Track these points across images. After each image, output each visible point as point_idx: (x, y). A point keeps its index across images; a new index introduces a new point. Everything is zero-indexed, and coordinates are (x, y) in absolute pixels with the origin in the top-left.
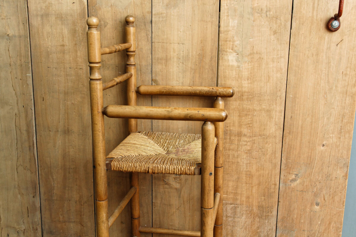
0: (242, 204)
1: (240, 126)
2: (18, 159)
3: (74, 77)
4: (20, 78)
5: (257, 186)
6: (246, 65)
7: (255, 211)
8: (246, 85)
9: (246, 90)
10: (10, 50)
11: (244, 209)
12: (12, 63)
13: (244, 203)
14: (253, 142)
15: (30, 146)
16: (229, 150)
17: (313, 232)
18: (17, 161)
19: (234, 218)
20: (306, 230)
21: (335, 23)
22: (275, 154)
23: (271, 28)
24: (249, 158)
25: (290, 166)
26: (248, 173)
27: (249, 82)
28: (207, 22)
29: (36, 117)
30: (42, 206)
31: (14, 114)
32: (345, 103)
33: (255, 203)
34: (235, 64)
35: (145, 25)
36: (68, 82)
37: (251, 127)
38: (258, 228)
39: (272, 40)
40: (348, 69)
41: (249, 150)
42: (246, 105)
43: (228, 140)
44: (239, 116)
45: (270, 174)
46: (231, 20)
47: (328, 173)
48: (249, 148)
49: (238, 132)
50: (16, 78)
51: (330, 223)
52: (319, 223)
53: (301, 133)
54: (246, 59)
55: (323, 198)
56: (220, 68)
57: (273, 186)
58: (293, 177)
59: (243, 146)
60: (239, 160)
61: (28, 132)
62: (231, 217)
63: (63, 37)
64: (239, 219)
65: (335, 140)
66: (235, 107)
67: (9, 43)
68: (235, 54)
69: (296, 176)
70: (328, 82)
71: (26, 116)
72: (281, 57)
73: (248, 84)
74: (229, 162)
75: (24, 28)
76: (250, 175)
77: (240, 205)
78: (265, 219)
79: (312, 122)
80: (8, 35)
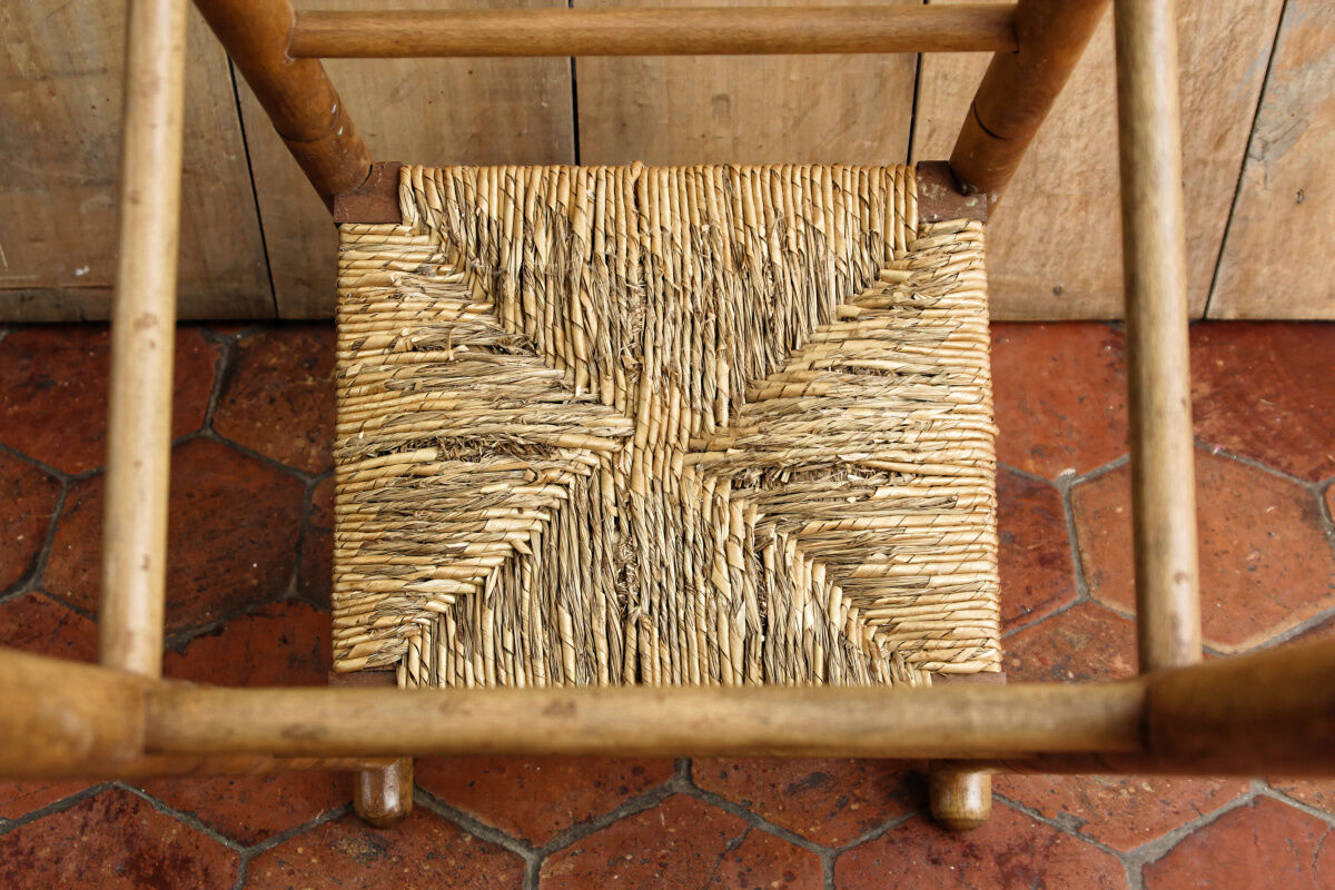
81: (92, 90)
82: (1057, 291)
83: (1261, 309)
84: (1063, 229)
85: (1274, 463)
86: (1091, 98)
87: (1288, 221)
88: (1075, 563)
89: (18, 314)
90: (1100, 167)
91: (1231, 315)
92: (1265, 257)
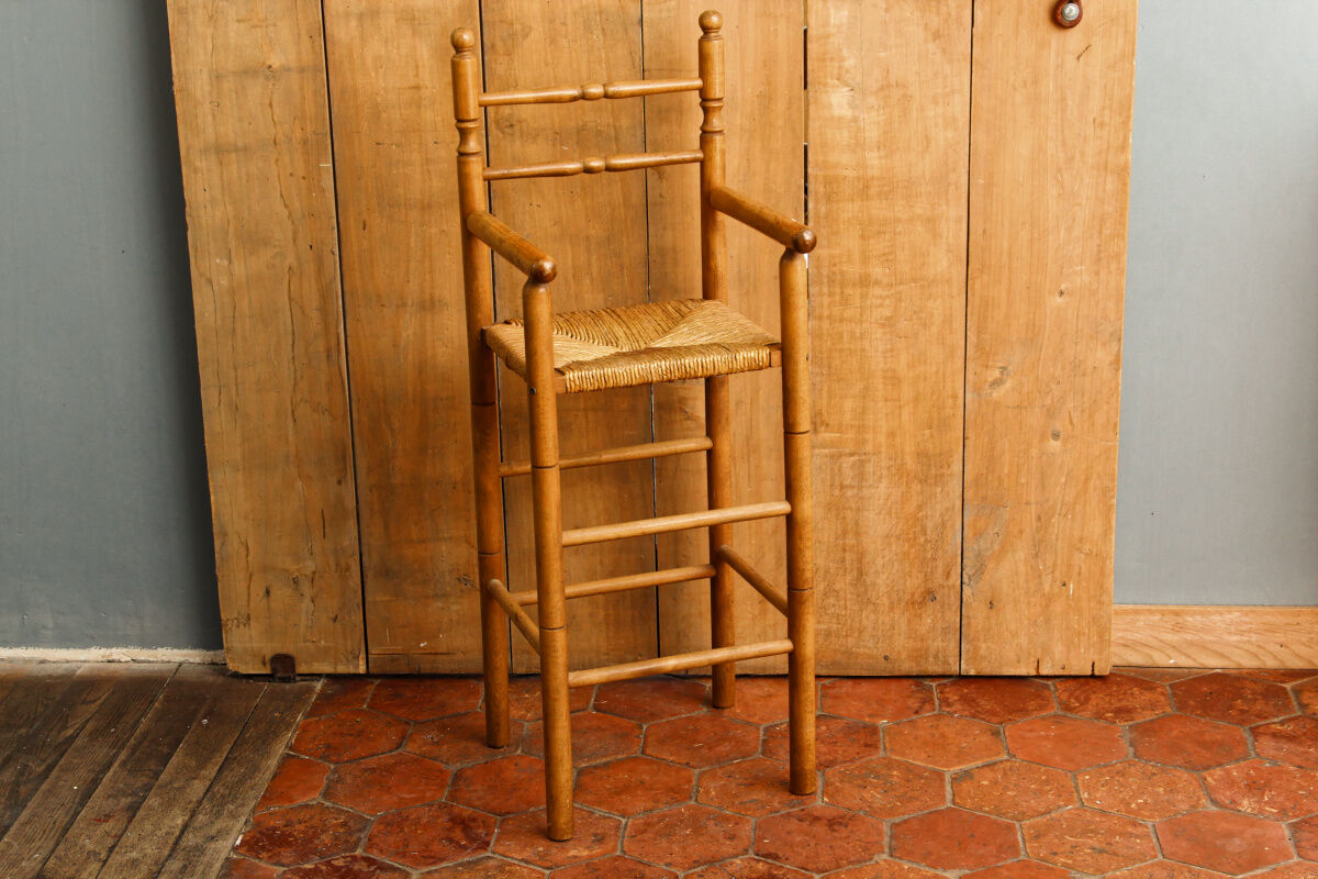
0: (877, 453)
1: (865, 260)
2: (295, 384)
3: (446, 165)
4: (300, 172)
5: (911, 405)
6: (874, 114)
7: (909, 466)
8: (874, 159)
9: (876, 173)
10: (274, 104)
11: (883, 464)
12: (281, 137)
13: (883, 450)
14: (898, 296)
15: (328, 351)
16: (841, 321)
17: (1051, 503)
18: (294, 390)
19: (860, 488)
20: (1033, 501)
21: (1071, 10)
22: (951, 322)
23: (926, 25)
24: (888, 337)
25: (987, 349)
26: (889, 374)
27: (882, 153)
28: (776, 17)
29: (345, 273)
30: (361, 504)
31: (287, 270)
32: (1104, 190)
33: (909, 448)
34: (847, 113)
35: (626, 30)
36: (430, 180)
37: (891, 261)
38: (920, 508)
39: (931, 52)
40: (1107, 112)
41: (887, 319)
42: (878, 209)
43: (837, 298)
44: (863, 237)
45: (941, 372)
46: (832, 11)
47: (1075, 358)
48: (888, 314)
49: (860, 277)
50: (291, 175)
51: (1087, 480)
52: (1063, 480)
53: (1009, 269)
54: (872, 100)
55: (1067, 422)
56: (811, 124)
57: (950, 401)
58: (997, 373)
59: (874, 310)
60: (866, 344)
61: (324, 311)
62: (853, 487)
63: (417, 67)
64: (873, 491)
65: (1086, 278)
66: (850, 215)
67: (271, 87)
68: (846, 89)
69: (1002, 373)
70: (1064, 144)
71: (320, 271)
72: (953, 92)
73: (880, 158)
74: (841, 350)
75: (313, 47)
76: (893, 379)
77: (874, 454)
78: (936, 483)
79: (1031, 240)
80: (270, 67)
81: (444, 548)
82: (886, 658)
83: (987, 670)
84: (883, 623)
85: (983, 719)
86: (886, 552)
87: (988, 618)
88: (882, 747)
89: (389, 669)
90: (896, 588)
91: (972, 673)
92: (982, 638)
